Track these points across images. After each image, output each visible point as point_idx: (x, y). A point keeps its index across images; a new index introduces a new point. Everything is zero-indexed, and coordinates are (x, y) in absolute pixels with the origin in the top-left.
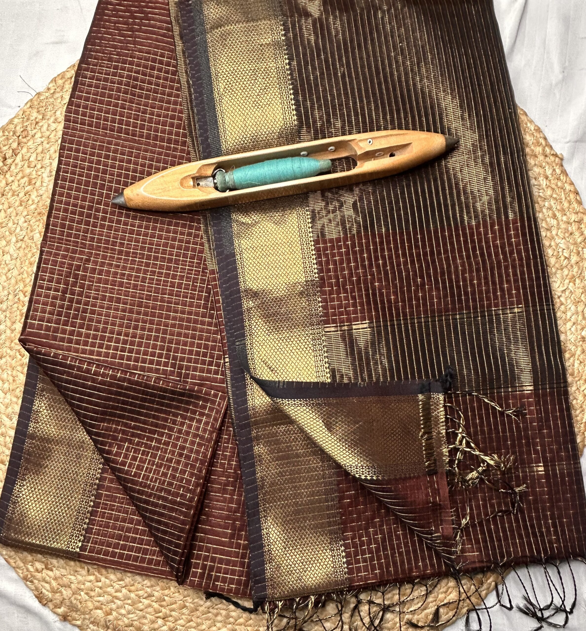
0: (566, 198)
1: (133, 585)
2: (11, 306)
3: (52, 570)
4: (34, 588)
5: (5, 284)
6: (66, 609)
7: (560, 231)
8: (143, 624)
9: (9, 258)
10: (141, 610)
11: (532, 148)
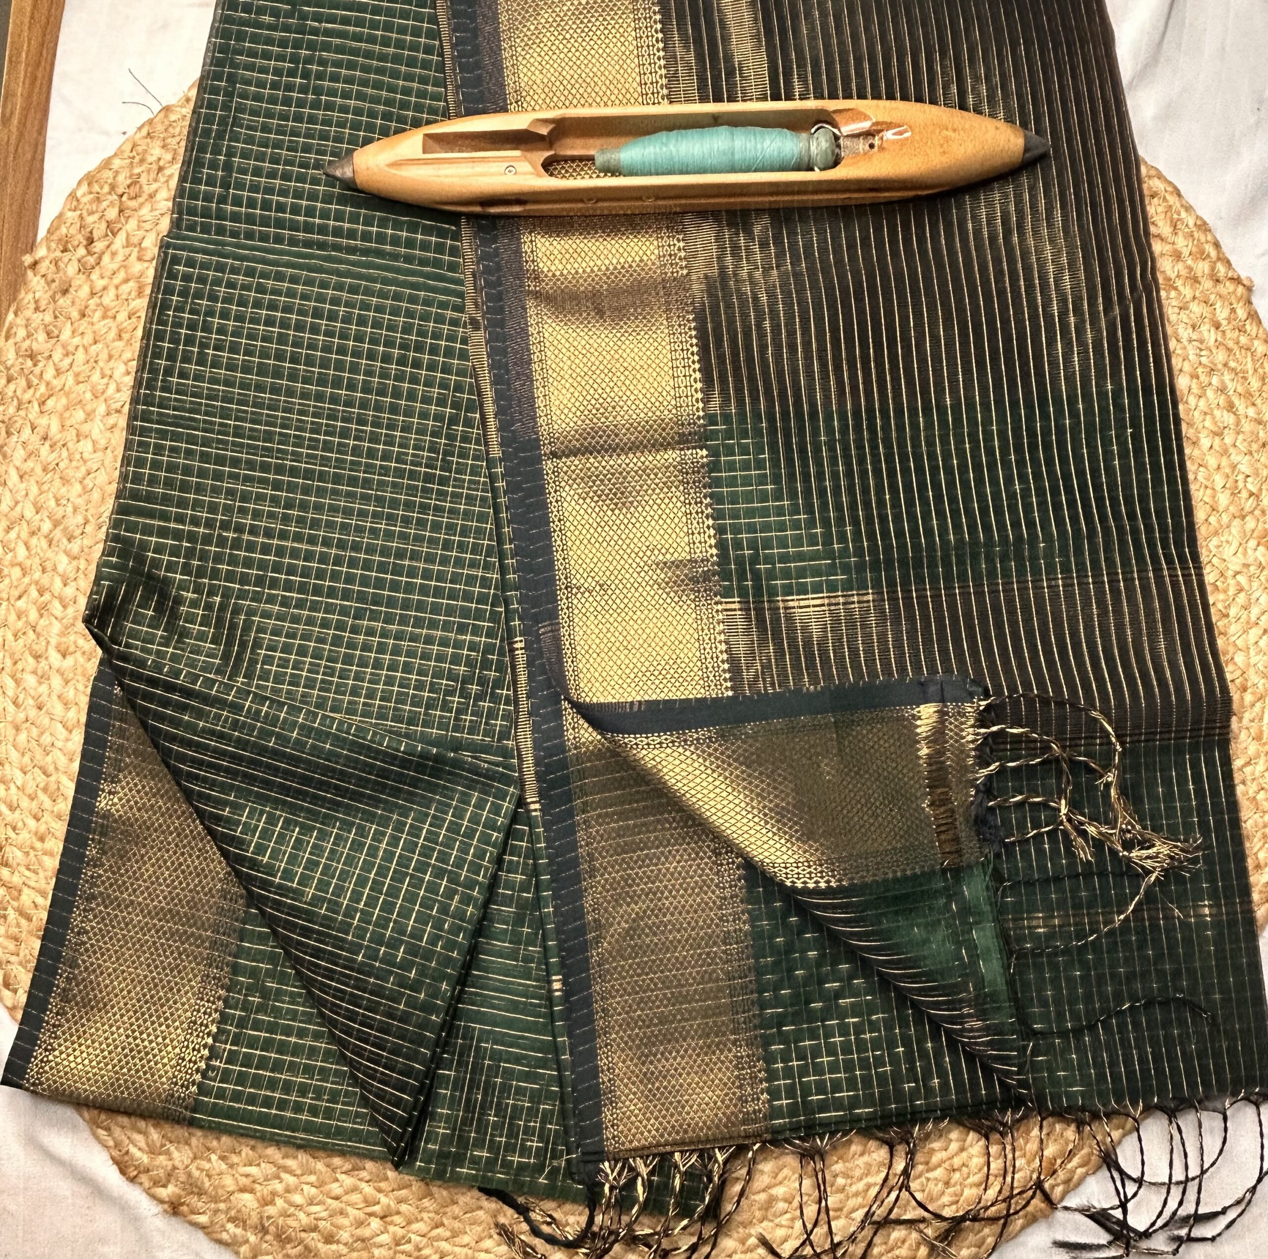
4: (111, 1143)
6: (177, 1191)
7: (1241, 437)
8: (339, 1228)
9: (90, 447)
10: (337, 1198)
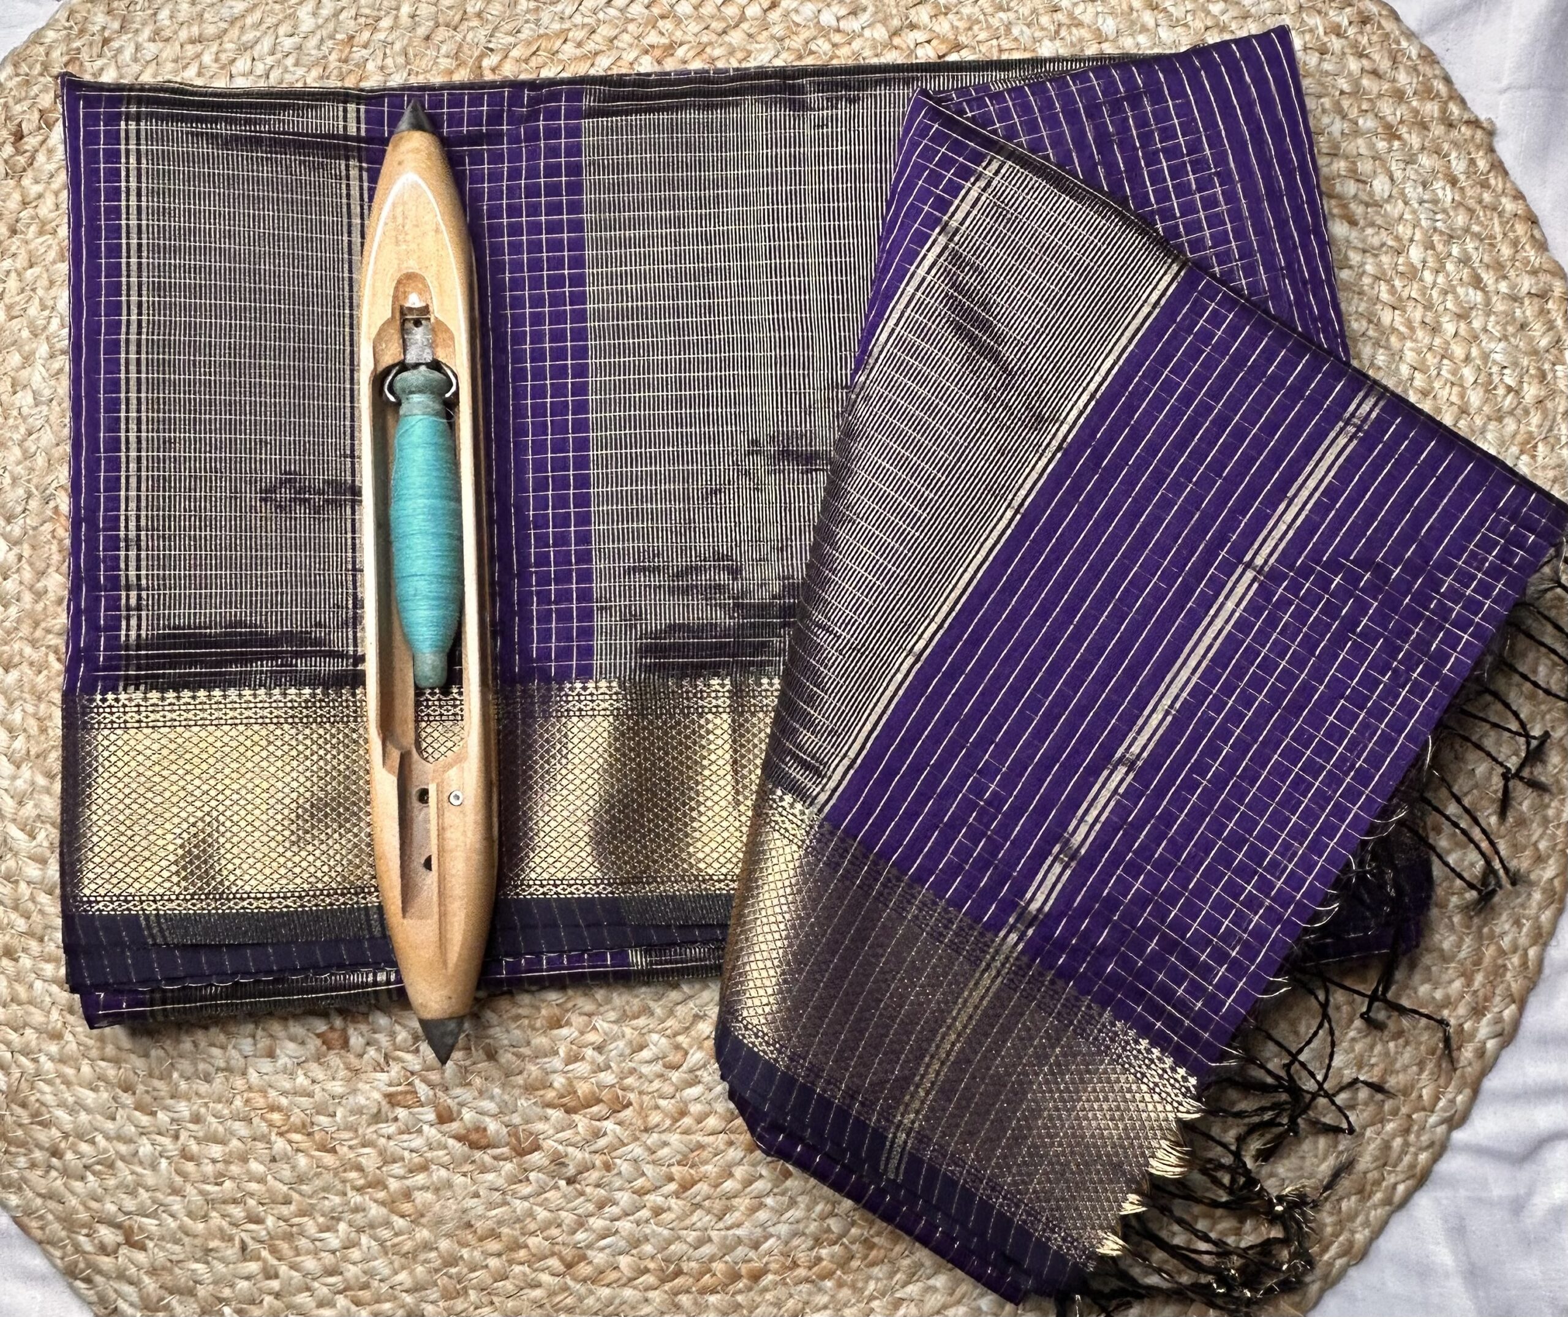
0: (1505, 234)
1: (365, 1286)
2: (35, 529)
3: (143, 1248)
4: (95, 1299)
5: (19, 470)
7: (1492, 318)
9: (30, 400)
11: (1415, 104)
